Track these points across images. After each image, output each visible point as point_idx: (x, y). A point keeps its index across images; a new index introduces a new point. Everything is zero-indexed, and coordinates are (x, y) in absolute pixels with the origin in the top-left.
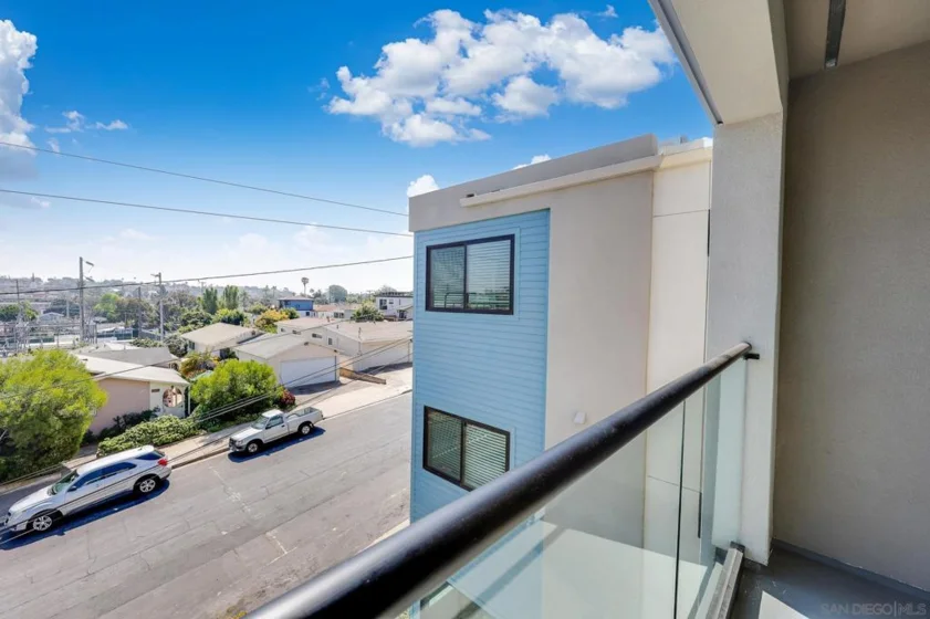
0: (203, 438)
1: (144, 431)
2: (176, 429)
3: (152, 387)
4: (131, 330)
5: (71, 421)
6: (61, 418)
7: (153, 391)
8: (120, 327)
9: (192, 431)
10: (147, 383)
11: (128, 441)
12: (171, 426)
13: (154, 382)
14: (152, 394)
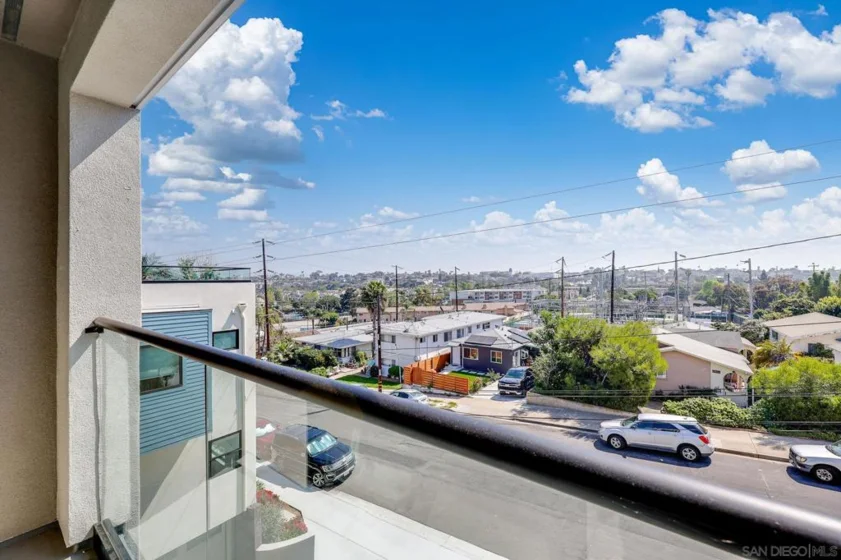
0: (761, 435)
1: (699, 405)
2: (730, 415)
3: (713, 368)
4: (726, 314)
5: (641, 378)
6: (634, 372)
7: (714, 371)
8: (717, 310)
9: (748, 424)
10: (708, 363)
11: (684, 408)
12: (725, 410)
13: (715, 363)
14: (713, 375)
